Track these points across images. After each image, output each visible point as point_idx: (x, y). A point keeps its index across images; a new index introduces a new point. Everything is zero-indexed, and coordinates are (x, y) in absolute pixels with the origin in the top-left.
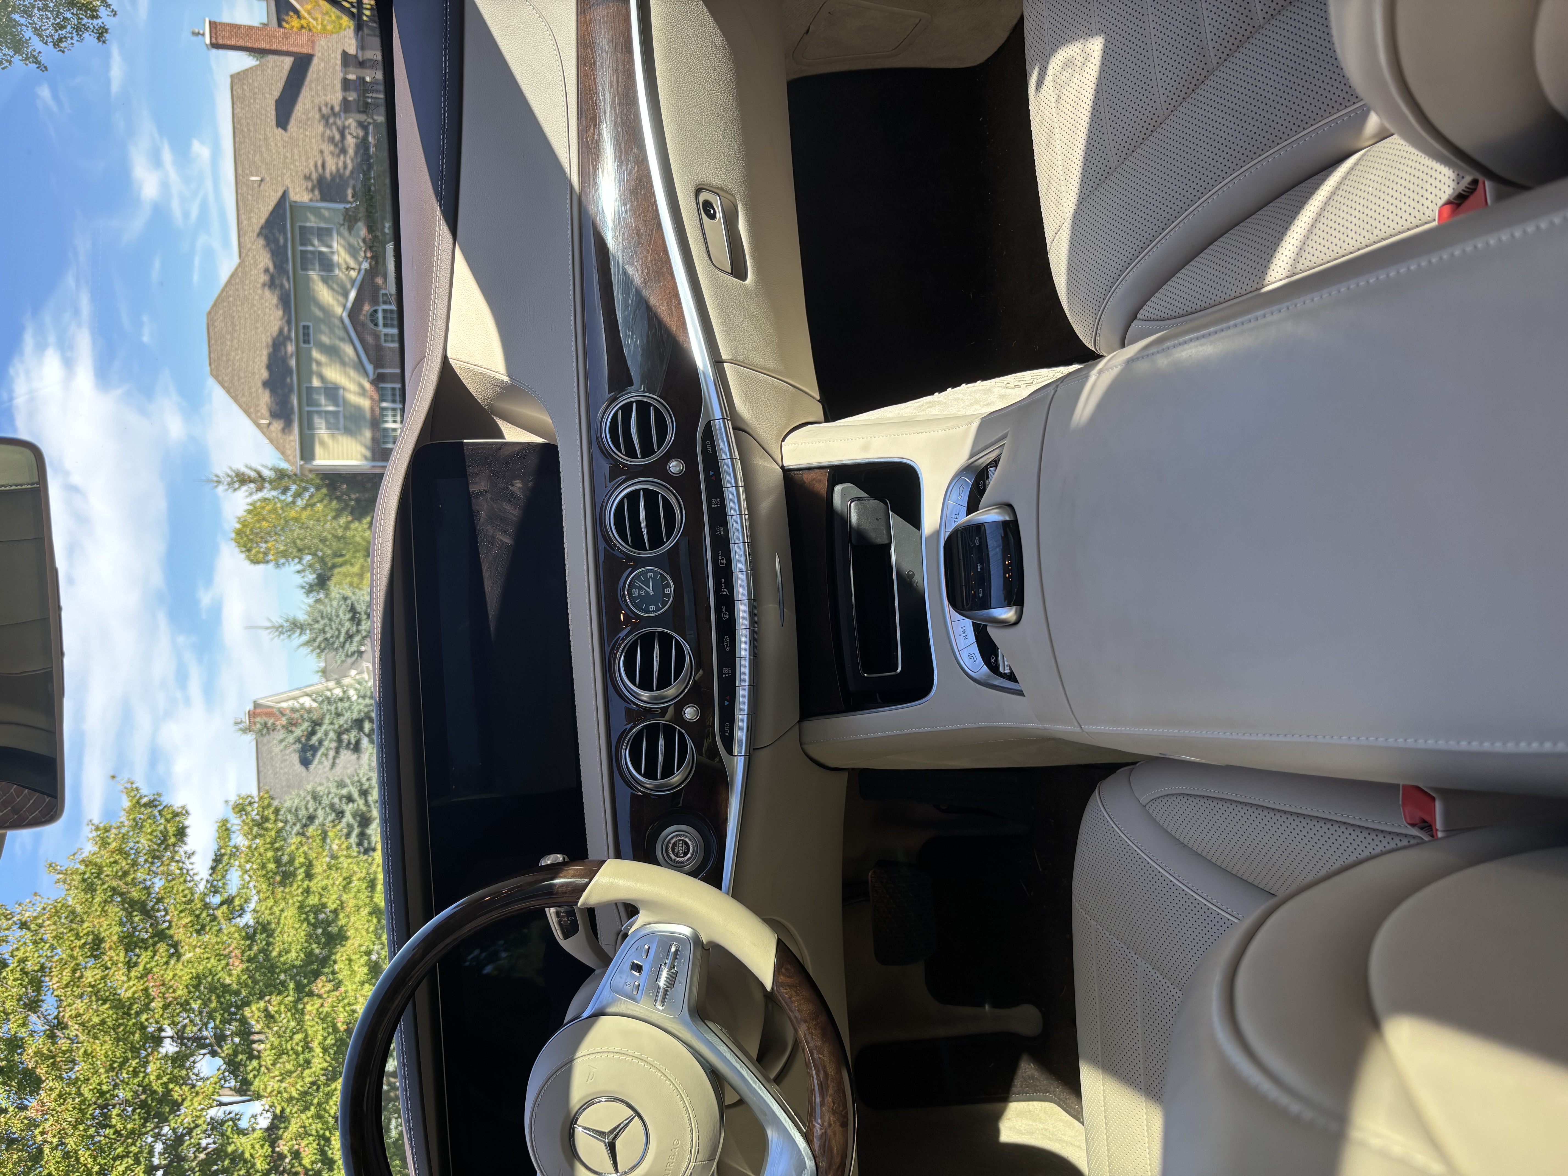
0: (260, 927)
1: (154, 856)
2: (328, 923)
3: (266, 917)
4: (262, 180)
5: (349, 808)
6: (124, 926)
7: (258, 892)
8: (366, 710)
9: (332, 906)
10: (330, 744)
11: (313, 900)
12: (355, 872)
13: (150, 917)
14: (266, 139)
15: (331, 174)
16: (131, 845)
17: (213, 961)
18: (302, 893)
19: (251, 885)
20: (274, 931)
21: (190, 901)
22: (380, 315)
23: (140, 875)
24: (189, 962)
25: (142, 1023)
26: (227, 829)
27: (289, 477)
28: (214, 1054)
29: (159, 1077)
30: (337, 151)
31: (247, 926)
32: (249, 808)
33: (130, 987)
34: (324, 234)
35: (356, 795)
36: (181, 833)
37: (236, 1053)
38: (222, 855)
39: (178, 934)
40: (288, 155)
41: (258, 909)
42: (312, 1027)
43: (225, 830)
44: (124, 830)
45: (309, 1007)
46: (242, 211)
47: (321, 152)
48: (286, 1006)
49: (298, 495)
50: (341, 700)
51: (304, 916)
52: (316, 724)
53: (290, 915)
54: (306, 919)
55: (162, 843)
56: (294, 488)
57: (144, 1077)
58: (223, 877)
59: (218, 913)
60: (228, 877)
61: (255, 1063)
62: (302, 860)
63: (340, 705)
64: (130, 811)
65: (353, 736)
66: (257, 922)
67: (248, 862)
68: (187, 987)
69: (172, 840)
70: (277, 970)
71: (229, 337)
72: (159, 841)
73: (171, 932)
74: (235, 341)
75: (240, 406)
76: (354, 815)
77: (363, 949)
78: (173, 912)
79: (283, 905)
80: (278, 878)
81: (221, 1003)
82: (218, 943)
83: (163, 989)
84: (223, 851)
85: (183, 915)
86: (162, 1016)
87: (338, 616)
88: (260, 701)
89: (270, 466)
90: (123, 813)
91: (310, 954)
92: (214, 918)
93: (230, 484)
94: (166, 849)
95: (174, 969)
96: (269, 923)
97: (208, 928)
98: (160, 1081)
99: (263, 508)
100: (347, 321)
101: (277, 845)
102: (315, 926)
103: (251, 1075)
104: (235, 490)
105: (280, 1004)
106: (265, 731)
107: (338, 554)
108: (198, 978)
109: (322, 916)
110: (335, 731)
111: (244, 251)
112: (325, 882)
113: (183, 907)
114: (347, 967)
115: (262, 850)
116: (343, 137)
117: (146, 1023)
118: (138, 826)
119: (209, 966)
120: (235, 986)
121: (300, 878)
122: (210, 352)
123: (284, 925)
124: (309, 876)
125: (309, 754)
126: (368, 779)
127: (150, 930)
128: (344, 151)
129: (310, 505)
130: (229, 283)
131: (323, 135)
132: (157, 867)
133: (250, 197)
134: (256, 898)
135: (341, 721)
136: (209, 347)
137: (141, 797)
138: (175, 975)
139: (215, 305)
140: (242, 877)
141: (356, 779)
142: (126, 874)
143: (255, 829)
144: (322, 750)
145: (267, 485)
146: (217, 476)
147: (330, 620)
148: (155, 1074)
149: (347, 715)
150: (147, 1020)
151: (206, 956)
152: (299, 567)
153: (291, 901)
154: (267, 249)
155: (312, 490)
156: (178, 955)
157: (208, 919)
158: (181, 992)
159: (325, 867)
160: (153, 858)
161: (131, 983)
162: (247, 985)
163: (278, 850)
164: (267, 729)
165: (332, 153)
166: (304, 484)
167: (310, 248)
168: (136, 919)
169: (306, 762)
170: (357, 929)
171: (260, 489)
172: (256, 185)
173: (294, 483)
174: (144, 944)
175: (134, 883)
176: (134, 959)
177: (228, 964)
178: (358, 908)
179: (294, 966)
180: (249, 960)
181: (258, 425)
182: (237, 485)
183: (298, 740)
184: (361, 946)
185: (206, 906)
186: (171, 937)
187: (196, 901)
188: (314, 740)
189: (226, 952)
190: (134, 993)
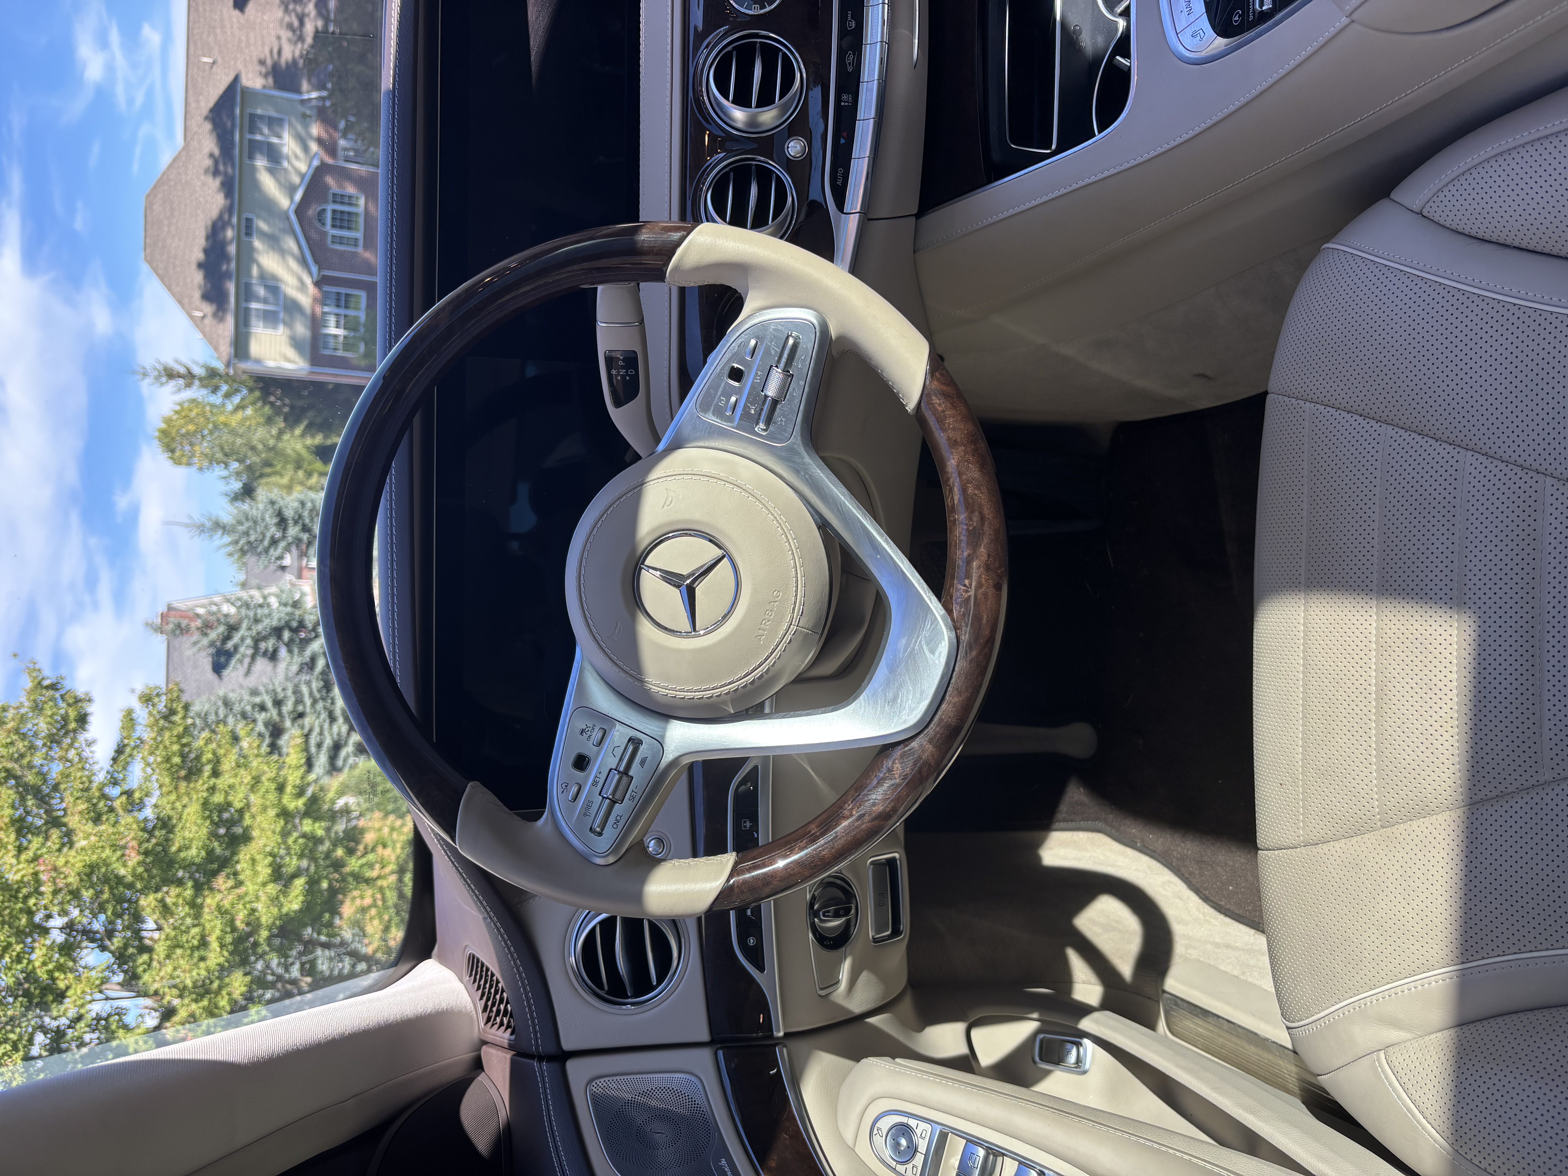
0: (160, 823)
1: (53, 740)
2: (231, 823)
3: (167, 811)
4: (214, 63)
5: (261, 717)
6: (17, 809)
7: (161, 786)
8: (287, 618)
9: (238, 805)
10: (246, 650)
11: (218, 798)
12: (264, 773)
13: (46, 803)
14: (222, 20)
15: (287, 63)
16: (30, 726)
17: (108, 852)
18: (208, 790)
19: (154, 777)
20: (174, 826)
21: (87, 790)
22: (329, 216)
23: (38, 760)
24: (83, 849)
25: (29, 908)
26: (131, 720)
27: (220, 376)
28: (103, 948)
29: (44, 964)
30: (295, 38)
31: (146, 820)
32: (156, 700)
33: (18, 871)
34: (275, 123)
35: (269, 704)
36: (83, 720)
37: (126, 946)
38: (125, 746)
39: (73, 821)
40: (244, 38)
41: (160, 803)
42: (210, 921)
43: (129, 719)
44: (23, 711)
45: (208, 901)
46: (190, 93)
47: (279, 38)
48: (184, 899)
49: (228, 396)
50: (261, 606)
51: (208, 813)
52: (232, 628)
53: (193, 811)
54: (210, 817)
55: (63, 727)
56: (225, 388)
57: (28, 964)
58: (124, 768)
59: (117, 804)
60: (130, 768)
61: (145, 957)
62: (210, 756)
63: (259, 611)
64: (30, 692)
65: (270, 644)
66: (158, 818)
67: (151, 753)
68: (79, 874)
69: (73, 725)
70: (177, 866)
71: (166, 222)
72: (59, 726)
73: (65, 820)
74: (173, 229)
75: (174, 295)
76: (266, 724)
77: (268, 849)
78: (69, 799)
79: (185, 800)
80: (183, 773)
81: (114, 895)
82: (114, 834)
83: (54, 874)
84: (126, 741)
85: (79, 801)
86: (51, 902)
87: (263, 519)
88: (176, 605)
89: (201, 362)
90: (24, 693)
91: (210, 852)
92: (111, 810)
93: (158, 378)
94: (67, 733)
95: (66, 856)
96: (170, 818)
97: (104, 818)
98: (45, 968)
99: (191, 410)
100: (293, 217)
101: (184, 741)
102: (217, 825)
103: (141, 969)
104: (162, 384)
105: (178, 896)
106: (178, 632)
107: (268, 463)
108: (92, 868)
109: (226, 815)
110: (253, 638)
111: (189, 135)
112: (232, 781)
113: (79, 794)
114: (250, 867)
115: (167, 743)
116: (302, 23)
117: (34, 908)
118: (37, 708)
119: (104, 856)
120: (130, 879)
121: (206, 774)
122: (146, 237)
123: (186, 821)
124: (216, 774)
125: (222, 659)
126: (284, 689)
127: (44, 816)
128: (301, 39)
129: (240, 407)
130: (171, 166)
131: (281, 21)
132: (56, 752)
133: (200, 80)
134: (158, 793)
135: (260, 627)
136: (146, 231)
137: (43, 679)
138: (67, 862)
139: (155, 187)
140: (144, 770)
141: (271, 687)
142: (22, 756)
143: (162, 722)
144: (238, 656)
145: (197, 382)
146: (144, 368)
147: (255, 522)
148: (41, 960)
149: (266, 622)
150: (35, 905)
151: (100, 844)
152: (225, 473)
153: (195, 797)
154: (214, 134)
155: (245, 391)
156: (71, 844)
157: (106, 809)
158: (73, 880)
159: (233, 764)
160: (52, 742)
161: (21, 866)
162: (142, 879)
163: (184, 745)
164: (181, 630)
165: (289, 40)
166: (236, 385)
167: (258, 137)
168: (30, 803)
169: (218, 668)
170: (263, 830)
171: (189, 385)
172: (207, 67)
173: (226, 382)
174: (36, 831)
175: (30, 766)
176: (25, 843)
177: (123, 855)
178: (265, 809)
179: (194, 864)
180: (146, 853)
181: (192, 317)
182: (164, 379)
183: (212, 644)
184: (265, 846)
185: (104, 796)
186: (65, 825)
187: (94, 790)
188: (230, 645)
189: (123, 842)
190: (23, 876)
